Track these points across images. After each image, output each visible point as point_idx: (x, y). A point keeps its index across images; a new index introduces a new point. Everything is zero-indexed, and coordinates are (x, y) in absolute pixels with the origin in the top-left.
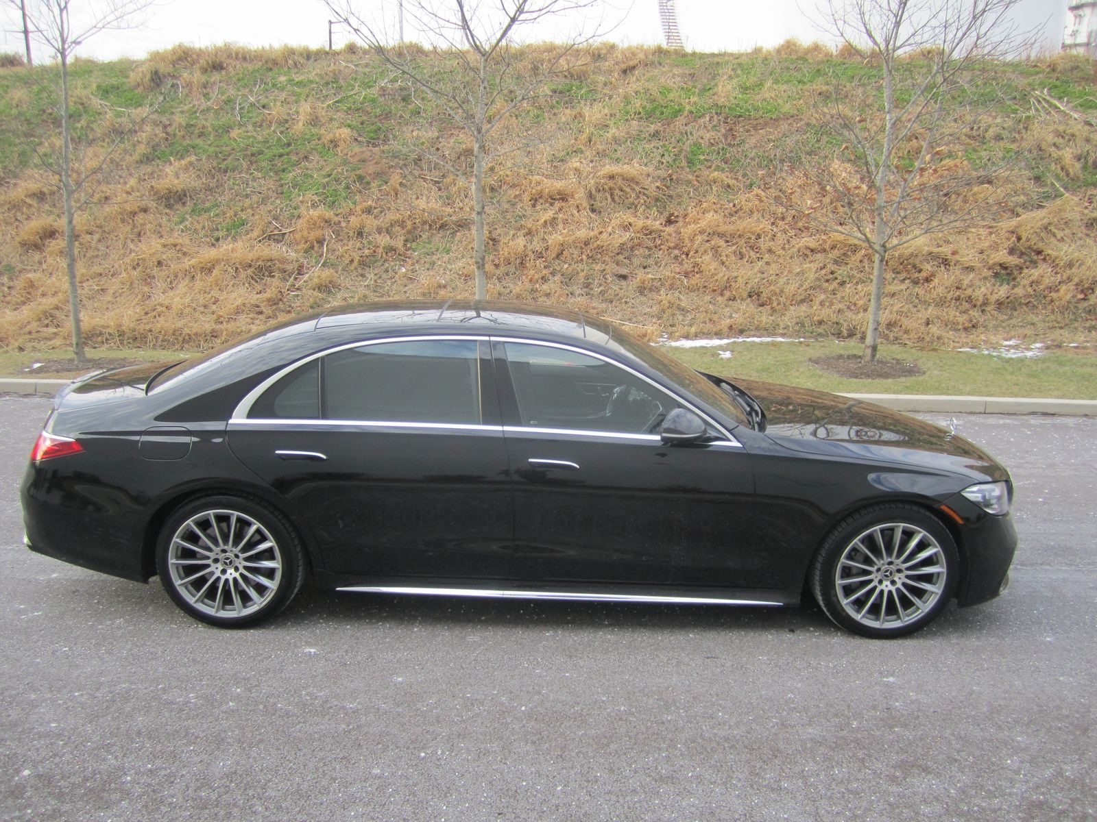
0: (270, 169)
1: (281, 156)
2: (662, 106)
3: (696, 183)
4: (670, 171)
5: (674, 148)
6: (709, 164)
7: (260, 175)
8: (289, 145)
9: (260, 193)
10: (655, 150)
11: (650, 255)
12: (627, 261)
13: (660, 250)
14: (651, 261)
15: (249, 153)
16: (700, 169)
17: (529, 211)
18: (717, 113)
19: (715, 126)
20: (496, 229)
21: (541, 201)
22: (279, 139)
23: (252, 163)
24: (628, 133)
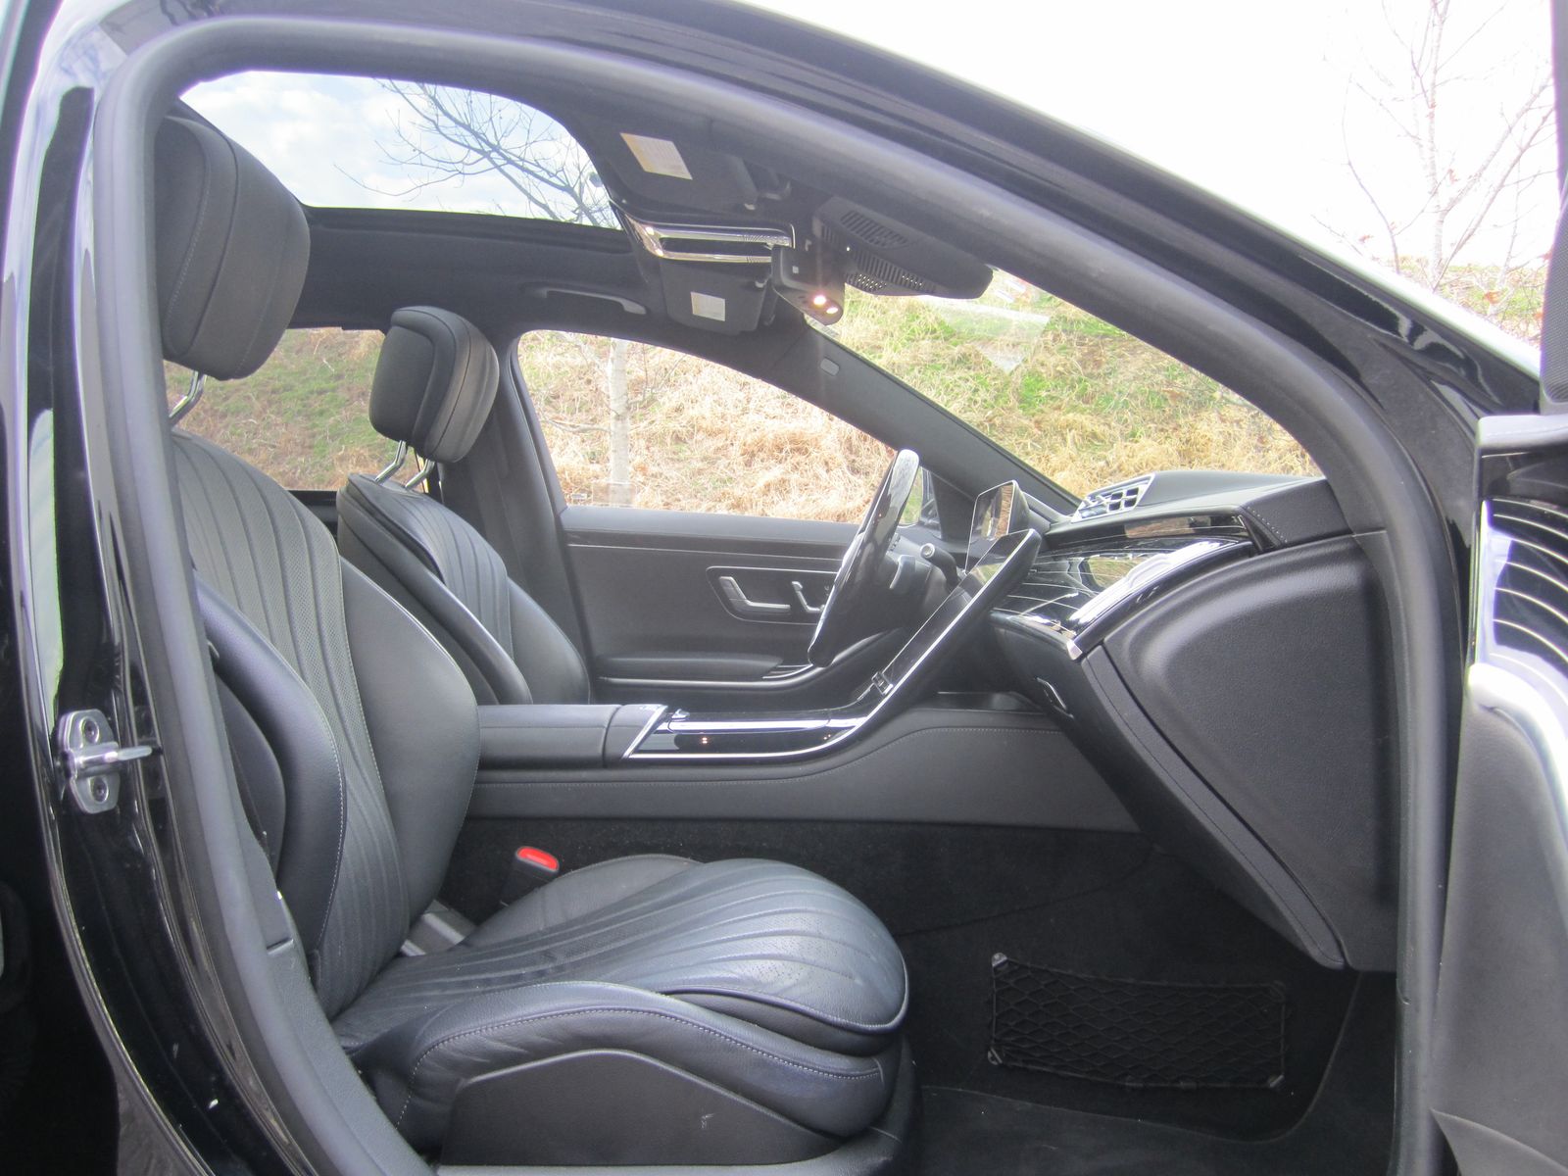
0: (299, 412)
1: (321, 392)
2: (972, 321)
3: (1035, 430)
4: (990, 413)
5: (994, 379)
6: (1058, 403)
7: (279, 420)
8: (339, 377)
9: (274, 447)
10: (961, 382)
15: (269, 388)
16: (1042, 411)
17: (740, 470)
18: (1065, 331)
19: (1064, 348)
20: (679, 500)
21: (762, 455)
22: (324, 368)
23: (270, 403)
24: (915, 357)
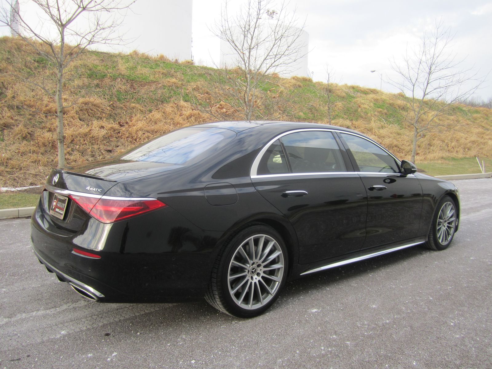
2: (95, 73)
3: (125, 108)
4: (111, 103)
5: (108, 92)
6: (128, 100)
10: (99, 92)
11: (118, 141)
12: (107, 144)
13: (122, 138)
14: (119, 144)
16: (124, 102)
17: (45, 119)
18: (123, 78)
19: (124, 83)
21: (50, 114)
24: (83, 84)
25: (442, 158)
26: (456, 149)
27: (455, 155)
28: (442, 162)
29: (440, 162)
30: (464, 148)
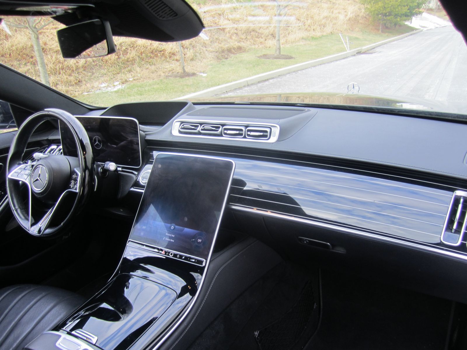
25: (303, 38)
26: (312, 28)
27: (314, 33)
28: (304, 43)
29: (301, 43)
30: (320, 25)
